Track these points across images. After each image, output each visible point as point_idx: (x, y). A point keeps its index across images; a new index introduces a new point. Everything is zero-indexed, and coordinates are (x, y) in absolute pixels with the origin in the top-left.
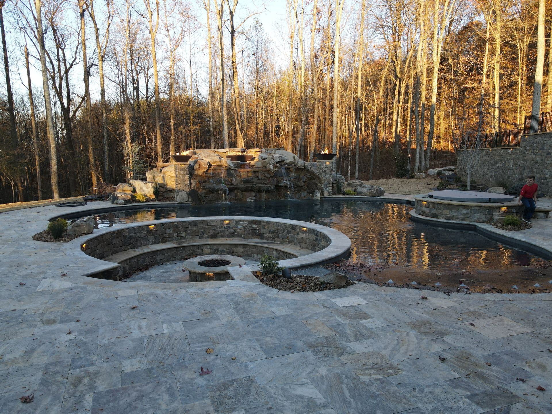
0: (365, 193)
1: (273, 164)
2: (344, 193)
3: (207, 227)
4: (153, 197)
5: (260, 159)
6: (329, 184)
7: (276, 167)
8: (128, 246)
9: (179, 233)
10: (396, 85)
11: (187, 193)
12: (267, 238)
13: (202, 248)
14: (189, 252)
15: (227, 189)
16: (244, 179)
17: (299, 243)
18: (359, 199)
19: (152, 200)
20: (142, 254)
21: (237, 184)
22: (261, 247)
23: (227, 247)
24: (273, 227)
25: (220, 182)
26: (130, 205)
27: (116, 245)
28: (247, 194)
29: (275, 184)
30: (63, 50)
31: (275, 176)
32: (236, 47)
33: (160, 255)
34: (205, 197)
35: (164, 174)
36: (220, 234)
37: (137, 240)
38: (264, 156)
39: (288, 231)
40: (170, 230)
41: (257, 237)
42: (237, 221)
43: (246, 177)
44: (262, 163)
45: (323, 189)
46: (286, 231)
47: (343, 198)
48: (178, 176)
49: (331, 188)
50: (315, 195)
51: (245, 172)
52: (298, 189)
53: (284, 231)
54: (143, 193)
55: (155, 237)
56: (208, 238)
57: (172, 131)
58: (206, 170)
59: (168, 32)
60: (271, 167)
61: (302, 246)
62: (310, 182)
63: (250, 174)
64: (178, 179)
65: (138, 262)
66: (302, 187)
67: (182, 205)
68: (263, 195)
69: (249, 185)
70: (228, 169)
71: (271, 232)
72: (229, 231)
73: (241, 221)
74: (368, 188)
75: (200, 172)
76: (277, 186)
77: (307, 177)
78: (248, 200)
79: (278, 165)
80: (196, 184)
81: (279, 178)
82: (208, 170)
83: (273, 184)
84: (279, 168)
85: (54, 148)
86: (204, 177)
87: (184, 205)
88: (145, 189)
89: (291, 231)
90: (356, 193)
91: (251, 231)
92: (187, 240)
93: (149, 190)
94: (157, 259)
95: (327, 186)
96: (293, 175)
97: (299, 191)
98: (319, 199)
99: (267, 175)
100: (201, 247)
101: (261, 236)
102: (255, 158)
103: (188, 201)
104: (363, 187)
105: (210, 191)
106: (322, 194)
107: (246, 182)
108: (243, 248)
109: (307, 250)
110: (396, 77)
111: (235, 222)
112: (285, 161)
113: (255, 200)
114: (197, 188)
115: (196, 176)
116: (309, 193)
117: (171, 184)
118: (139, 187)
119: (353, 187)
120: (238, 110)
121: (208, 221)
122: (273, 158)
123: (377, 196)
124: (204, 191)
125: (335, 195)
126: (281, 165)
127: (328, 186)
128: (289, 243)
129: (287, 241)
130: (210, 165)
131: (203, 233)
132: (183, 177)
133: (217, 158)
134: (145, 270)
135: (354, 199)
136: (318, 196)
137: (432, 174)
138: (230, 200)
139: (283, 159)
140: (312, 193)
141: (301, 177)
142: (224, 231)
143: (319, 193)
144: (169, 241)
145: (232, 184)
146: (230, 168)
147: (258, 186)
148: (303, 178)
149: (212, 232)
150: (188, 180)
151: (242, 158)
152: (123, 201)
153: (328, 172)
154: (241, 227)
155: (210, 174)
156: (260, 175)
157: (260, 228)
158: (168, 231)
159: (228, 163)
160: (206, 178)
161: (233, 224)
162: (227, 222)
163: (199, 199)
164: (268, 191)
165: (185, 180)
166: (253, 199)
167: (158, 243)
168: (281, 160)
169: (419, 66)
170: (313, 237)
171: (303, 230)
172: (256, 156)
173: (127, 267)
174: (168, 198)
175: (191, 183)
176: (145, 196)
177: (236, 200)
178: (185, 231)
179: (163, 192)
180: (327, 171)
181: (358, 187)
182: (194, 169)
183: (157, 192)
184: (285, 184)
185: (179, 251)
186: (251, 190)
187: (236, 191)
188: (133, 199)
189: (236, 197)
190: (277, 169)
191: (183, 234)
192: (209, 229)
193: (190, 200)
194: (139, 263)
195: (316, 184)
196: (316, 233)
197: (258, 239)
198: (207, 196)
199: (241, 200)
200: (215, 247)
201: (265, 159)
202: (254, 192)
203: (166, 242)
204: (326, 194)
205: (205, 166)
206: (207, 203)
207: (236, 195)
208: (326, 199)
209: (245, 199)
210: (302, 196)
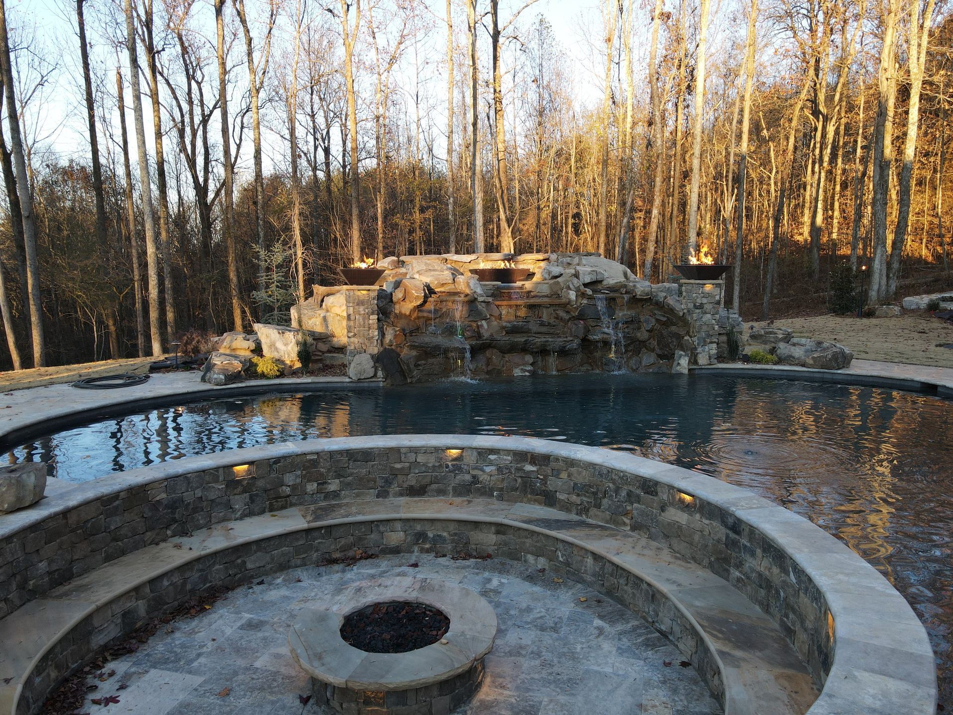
0: (798, 359)
1: (577, 290)
2: (747, 359)
3: (398, 466)
4: (298, 365)
5: (547, 276)
6: (709, 336)
7: (583, 295)
8: (167, 528)
9: (323, 484)
10: (816, 129)
11: (372, 356)
12: (566, 507)
13: (382, 528)
14: (343, 542)
15: (468, 347)
16: (509, 325)
17: (666, 536)
18: (785, 373)
19: (295, 373)
20: (198, 560)
21: (492, 335)
22: (547, 537)
23: (452, 527)
24: (583, 478)
25: (450, 330)
26: (240, 385)
27: (124, 531)
28: (515, 358)
29: (581, 335)
30: (199, 84)
31: (581, 317)
32: (500, 63)
33: (259, 554)
34: (416, 366)
35: (328, 311)
36: (434, 486)
37: (196, 510)
38: (556, 270)
39: (630, 494)
40: (297, 476)
41: (535, 501)
42: (483, 453)
43: (512, 318)
44: (551, 286)
45: (696, 349)
46: (624, 493)
47: (746, 372)
48: (352, 317)
49: (715, 346)
50: (675, 363)
51: (510, 306)
52: (634, 346)
53: (617, 491)
54: (276, 355)
55: (251, 497)
56: (401, 495)
57: (380, 223)
58: (419, 303)
59: (374, 38)
60: (572, 295)
61: (676, 547)
62: (665, 332)
63: (522, 313)
64: (352, 323)
65: (184, 584)
66: (644, 342)
67: (361, 385)
68: (553, 361)
69: (520, 339)
70: (471, 302)
71: (577, 489)
72: (458, 477)
73: (492, 451)
74: (808, 347)
75: (407, 308)
76: (585, 340)
77: (657, 320)
78: (517, 372)
79: (589, 292)
80: (396, 336)
81: (591, 323)
82: (425, 302)
83: (576, 337)
84: (590, 298)
85: (153, 255)
86: (415, 319)
87: (366, 385)
88: (279, 345)
89: (638, 496)
90: (775, 358)
91: (519, 480)
92: (344, 501)
93: (289, 348)
94: (249, 566)
95: (705, 341)
96: (621, 314)
97: (637, 352)
98: (686, 372)
99: (561, 313)
100: (377, 526)
101: (549, 499)
102: (534, 274)
103: (375, 375)
104: (794, 345)
105: (427, 352)
106: (694, 360)
107: (513, 330)
108: (498, 533)
109: (693, 565)
110: (816, 113)
111: (475, 454)
112: (605, 283)
113: (533, 374)
114: (398, 345)
115: (396, 316)
116: (661, 357)
117: (341, 336)
118: (268, 341)
119: (765, 342)
120: (504, 182)
121: (403, 451)
122: (576, 275)
123: (833, 368)
124: (414, 353)
125: (723, 362)
126: (594, 291)
127: (708, 340)
128: (634, 528)
129: (625, 524)
130: (429, 291)
131: (388, 482)
132: (364, 319)
133: (447, 275)
134: (203, 610)
135: (771, 372)
136: (683, 364)
137: (913, 307)
138: (475, 373)
139: (599, 278)
140: (669, 357)
141: (642, 318)
142: (445, 477)
143: (687, 359)
144: (292, 505)
145: (479, 336)
146: (476, 299)
147: (539, 340)
148: (647, 321)
149: (411, 480)
150: (376, 326)
151: (504, 275)
152: (222, 377)
153: (708, 307)
154: (493, 468)
155: (430, 312)
156: (545, 315)
157: (546, 477)
158: (290, 479)
159: (472, 287)
160: (420, 322)
161: (471, 459)
162: (454, 452)
163: (403, 373)
164: (563, 352)
165: (369, 328)
166: (528, 371)
167: (262, 512)
168: (594, 279)
169: (884, 79)
170: (721, 532)
171: (682, 501)
172: (536, 271)
173: (141, 607)
174: (332, 367)
175: (382, 334)
176: (279, 361)
177: (488, 373)
178: (338, 476)
179: (323, 353)
180: (706, 306)
181: (782, 345)
182: (391, 301)
183: (305, 355)
184: (605, 336)
185: (314, 539)
186: (524, 349)
187: (488, 353)
188: (250, 370)
189: (488, 365)
190: (585, 301)
191: (334, 485)
192: (405, 472)
193: (380, 374)
194: (189, 587)
195: (679, 337)
196: (731, 521)
197: (540, 504)
198: (419, 365)
199: (499, 372)
200: (418, 527)
201: (556, 277)
202: (532, 353)
203: (283, 507)
204: (703, 360)
205: (418, 295)
206: (419, 381)
207: (489, 362)
208: (703, 371)
209: (510, 370)
210: (643, 364)
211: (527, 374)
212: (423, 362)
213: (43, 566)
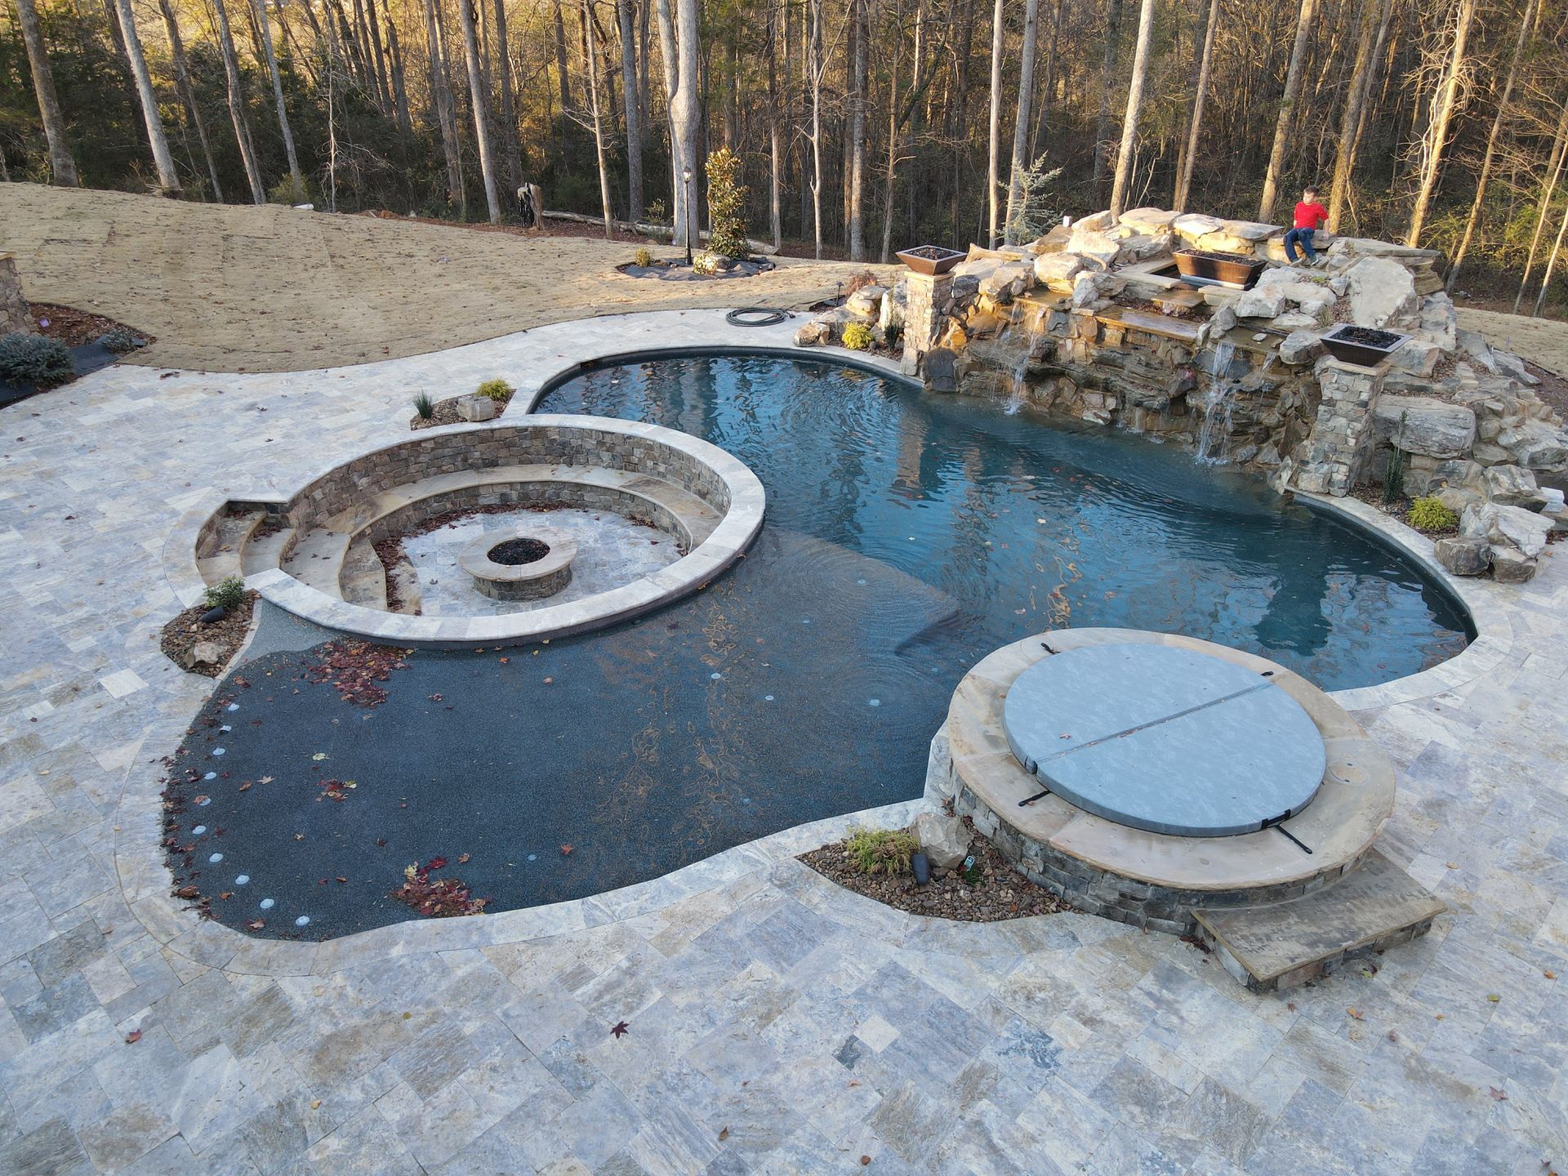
1: (1209, 327)
2: (1405, 508)
6: (1337, 451)
8: (558, 457)
9: (656, 464)
11: (919, 354)
14: (640, 509)
16: (1095, 353)
19: (878, 348)
21: (1071, 361)
25: (1024, 343)
28: (1094, 398)
31: (1195, 366)
34: (968, 375)
45: (1306, 463)
48: (910, 306)
49: (1344, 469)
50: (1279, 473)
51: (1117, 328)
55: (614, 456)
60: (1201, 331)
62: (1293, 424)
67: (907, 380)
68: (1138, 416)
70: (1064, 312)
76: (1177, 401)
77: (1294, 403)
78: (1088, 416)
80: (953, 336)
81: (1204, 378)
86: (993, 319)
93: (886, 319)
95: (1325, 456)
97: (1261, 439)
98: (1281, 491)
103: (917, 374)
105: (982, 363)
106: (1294, 479)
107: (1102, 361)
112: (1275, 322)
113: (1112, 423)
114: (958, 349)
115: (976, 311)
122: (1235, 302)
124: (970, 360)
125: (1368, 498)
127: (1333, 458)
130: (1038, 284)
136: (1284, 478)
138: (1036, 400)
139: (1263, 313)
141: (1283, 391)
143: (1290, 473)
145: (1052, 358)
146: (1070, 309)
147: (1121, 384)
148: (1286, 399)
151: (1211, 269)
153: (1344, 406)
155: (1013, 314)
156: (1160, 350)
158: (637, 453)
164: (1148, 409)
166: (1103, 419)
175: (943, 330)
180: (1339, 405)
182: (976, 291)
183: (893, 331)
186: (1107, 388)
187: (1062, 381)
188: (840, 335)
189: (1056, 397)
193: (920, 374)
195: (1299, 439)
198: (971, 375)
199: (1068, 410)
202: (1117, 397)
204: (1308, 483)
206: (968, 393)
207: (1058, 393)
208: (1306, 500)
209: (1082, 410)
210: (1260, 458)
211: (1101, 422)
212: (976, 373)
213: (477, 454)
